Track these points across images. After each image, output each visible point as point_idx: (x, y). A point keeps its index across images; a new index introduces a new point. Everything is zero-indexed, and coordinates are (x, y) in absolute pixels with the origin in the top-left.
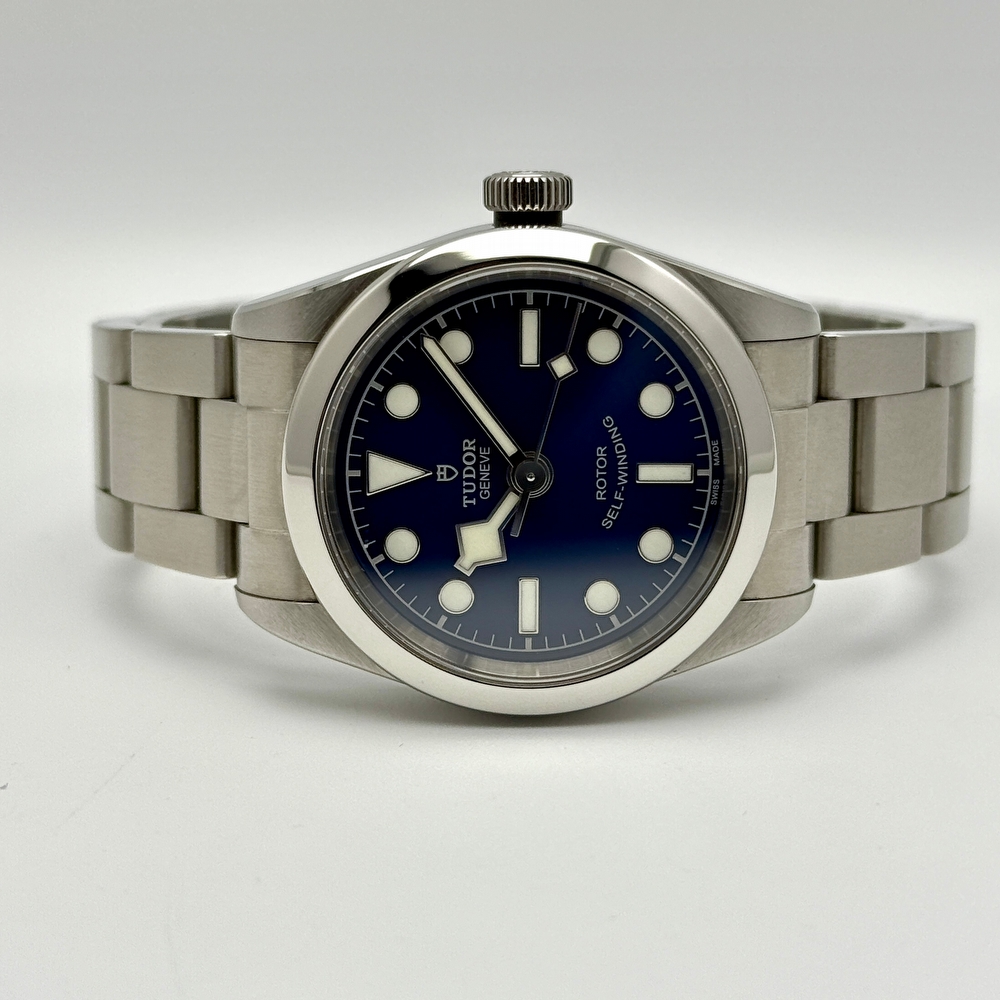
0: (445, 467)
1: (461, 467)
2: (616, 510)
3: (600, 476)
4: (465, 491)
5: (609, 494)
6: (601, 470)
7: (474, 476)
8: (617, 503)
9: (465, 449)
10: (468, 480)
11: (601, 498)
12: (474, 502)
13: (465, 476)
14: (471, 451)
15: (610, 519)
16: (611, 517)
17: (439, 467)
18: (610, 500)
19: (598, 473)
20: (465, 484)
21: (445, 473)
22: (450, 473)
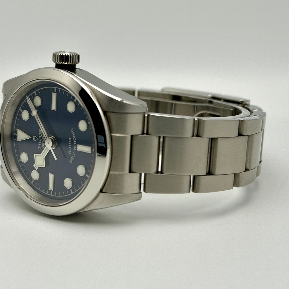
0: (35, 136)
1: (38, 137)
2: (73, 157)
3: (70, 146)
4: (39, 145)
5: (71, 153)
6: (70, 145)
7: (41, 140)
8: (73, 155)
9: (39, 132)
10: (40, 141)
11: (70, 153)
12: (41, 148)
13: (39, 140)
14: (41, 133)
15: (71, 160)
16: (72, 159)
17: (34, 136)
18: (72, 154)
19: (69, 145)
20: (39, 142)
21: (35, 138)
22: (36, 139)
